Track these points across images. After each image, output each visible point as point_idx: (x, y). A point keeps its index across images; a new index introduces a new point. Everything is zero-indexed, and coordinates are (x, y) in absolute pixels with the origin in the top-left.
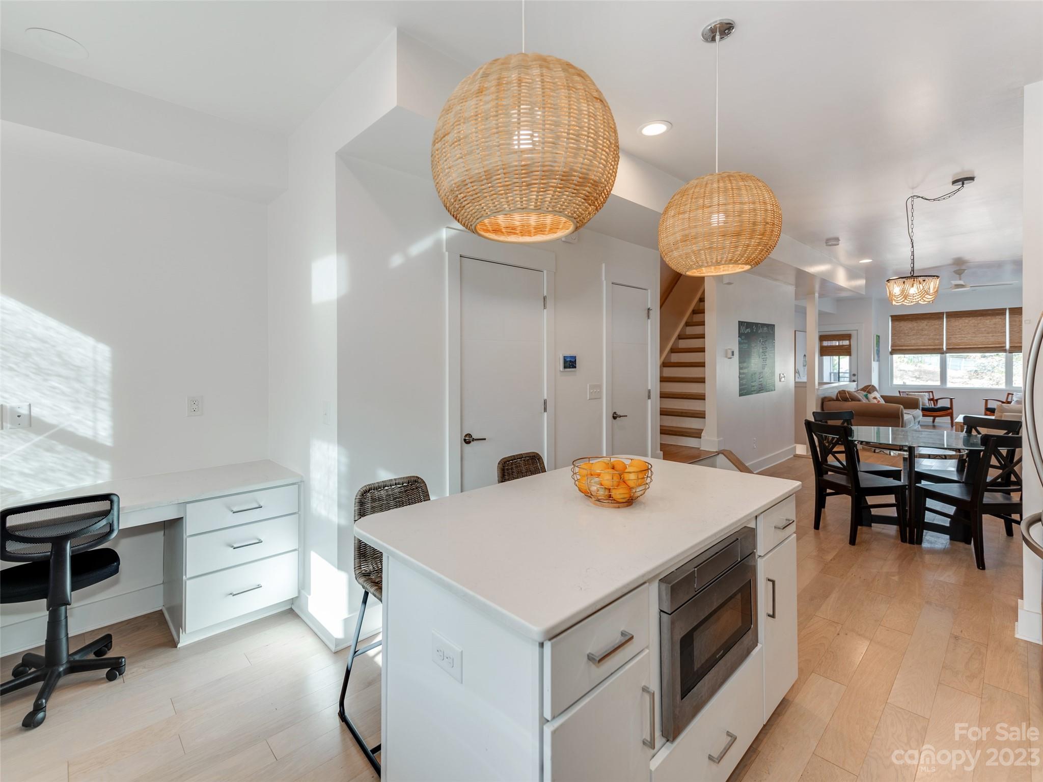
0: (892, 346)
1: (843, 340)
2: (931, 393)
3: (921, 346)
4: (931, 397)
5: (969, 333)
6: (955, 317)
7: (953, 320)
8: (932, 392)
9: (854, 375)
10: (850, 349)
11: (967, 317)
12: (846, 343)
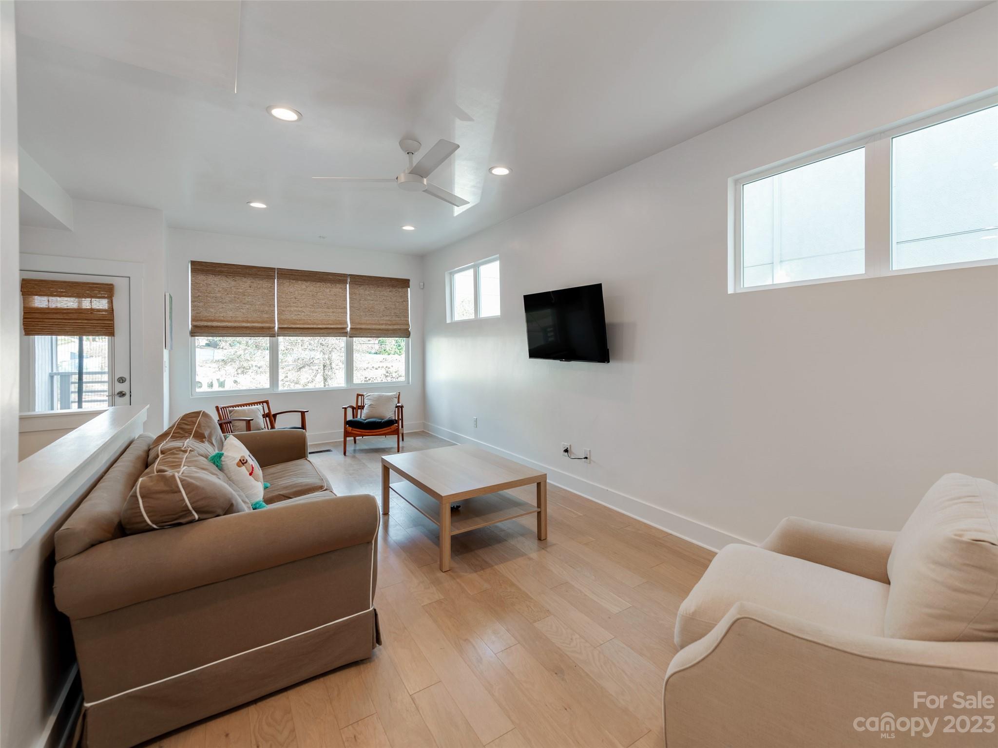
0: (193, 320)
1: (92, 297)
2: (265, 404)
3: (243, 321)
4: (267, 411)
5: (306, 307)
6: (290, 279)
7: (286, 283)
8: (267, 402)
9: (122, 380)
10: (113, 320)
11: (305, 280)
12: (101, 304)
